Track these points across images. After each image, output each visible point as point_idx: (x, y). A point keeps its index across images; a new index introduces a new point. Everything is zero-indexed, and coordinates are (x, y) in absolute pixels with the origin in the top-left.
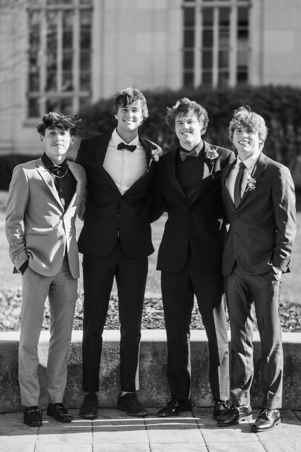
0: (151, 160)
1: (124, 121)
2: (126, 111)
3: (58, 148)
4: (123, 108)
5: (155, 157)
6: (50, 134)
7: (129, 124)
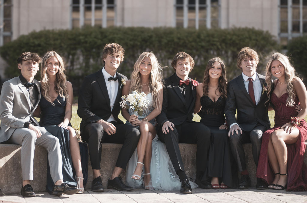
0: (121, 85)
1: (111, 62)
2: (113, 57)
3: (32, 72)
4: (111, 55)
5: (123, 82)
6: (27, 63)
7: (114, 65)
